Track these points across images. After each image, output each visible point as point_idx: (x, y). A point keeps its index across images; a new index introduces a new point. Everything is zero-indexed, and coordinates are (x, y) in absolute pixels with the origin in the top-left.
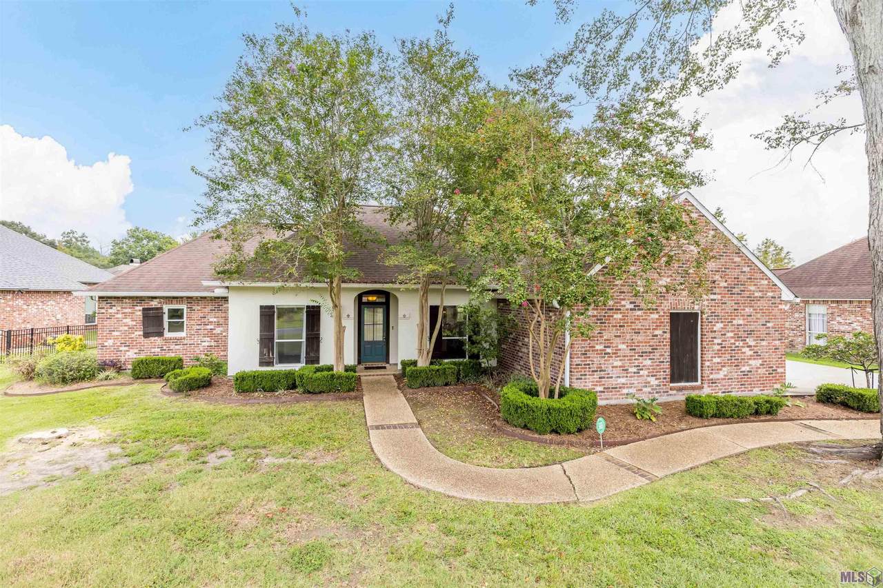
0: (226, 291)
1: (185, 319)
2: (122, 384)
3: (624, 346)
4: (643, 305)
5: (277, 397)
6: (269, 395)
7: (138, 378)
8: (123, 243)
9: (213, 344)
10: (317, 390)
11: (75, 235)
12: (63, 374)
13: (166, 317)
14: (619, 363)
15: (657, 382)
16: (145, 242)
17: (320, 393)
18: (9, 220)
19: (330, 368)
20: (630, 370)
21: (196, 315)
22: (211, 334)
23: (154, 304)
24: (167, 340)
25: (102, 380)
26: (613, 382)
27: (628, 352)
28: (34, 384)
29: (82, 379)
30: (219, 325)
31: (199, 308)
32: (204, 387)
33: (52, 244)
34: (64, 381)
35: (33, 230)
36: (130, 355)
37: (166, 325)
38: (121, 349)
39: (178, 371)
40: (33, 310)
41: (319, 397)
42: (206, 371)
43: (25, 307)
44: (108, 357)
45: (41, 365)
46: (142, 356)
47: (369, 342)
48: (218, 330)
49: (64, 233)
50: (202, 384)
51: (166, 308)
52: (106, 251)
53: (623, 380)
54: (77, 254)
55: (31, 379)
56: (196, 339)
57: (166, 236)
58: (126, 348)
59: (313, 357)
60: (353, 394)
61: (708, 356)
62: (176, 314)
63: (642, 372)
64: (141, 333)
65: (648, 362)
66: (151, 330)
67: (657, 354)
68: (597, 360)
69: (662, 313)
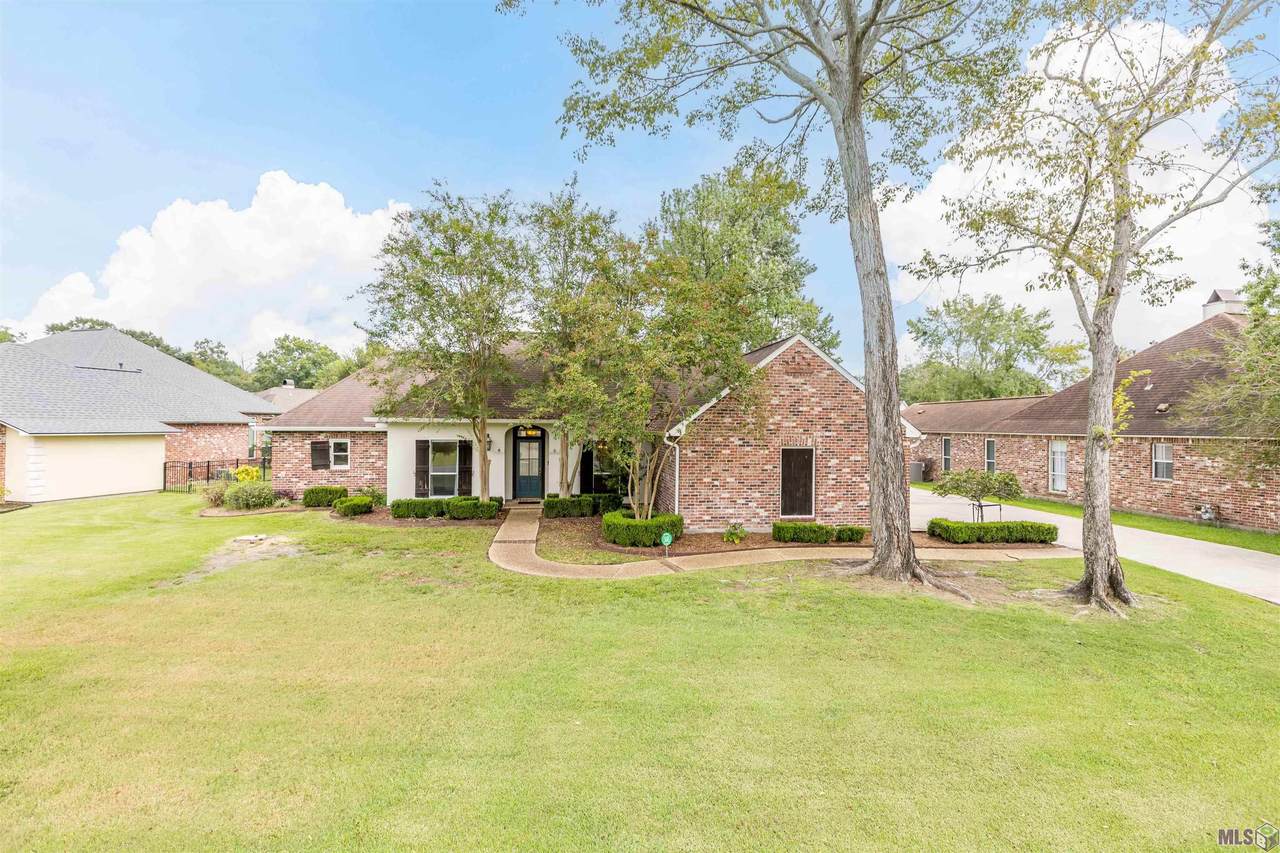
0: (386, 426)
1: (349, 453)
2: (296, 511)
3: (733, 480)
4: (753, 442)
5: (428, 522)
6: (420, 520)
7: (309, 506)
8: (271, 356)
9: (374, 476)
10: (461, 517)
11: (210, 345)
12: (247, 500)
13: (332, 450)
14: (728, 495)
15: (766, 514)
16: (296, 354)
17: (465, 519)
18: (138, 330)
19: (477, 499)
20: (739, 501)
21: (359, 449)
22: (372, 467)
23: (321, 438)
24: (333, 473)
25: (278, 507)
26: (721, 512)
27: (736, 485)
28: (222, 509)
29: (262, 505)
30: (379, 458)
31: (361, 442)
32: (366, 513)
33: (189, 360)
34: (248, 506)
35: (166, 342)
36: (300, 486)
37: (332, 459)
38: (292, 480)
39: (343, 499)
40: (202, 442)
41: (463, 522)
42: (367, 499)
43: (195, 440)
44: (282, 487)
45: (228, 492)
46: (311, 486)
47: (524, 477)
48: (379, 464)
49: (197, 343)
50: (364, 510)
51: (332, 442)
52: (249, 365)
53: (731, 511)
54: (215, 370)
55: (218, 505)
56: (358, 473)
57: (322, 345)
58: (297, 480)
59: (466, 490)
60: (493, 521)
61: (822, 490)
62: (340, 447)
63: (750, 504)
64: (310, 465)
65: (758, 495)
66: (317, 463)
67: (767, 488)
68: (704, 492)
69: (772, 449)
